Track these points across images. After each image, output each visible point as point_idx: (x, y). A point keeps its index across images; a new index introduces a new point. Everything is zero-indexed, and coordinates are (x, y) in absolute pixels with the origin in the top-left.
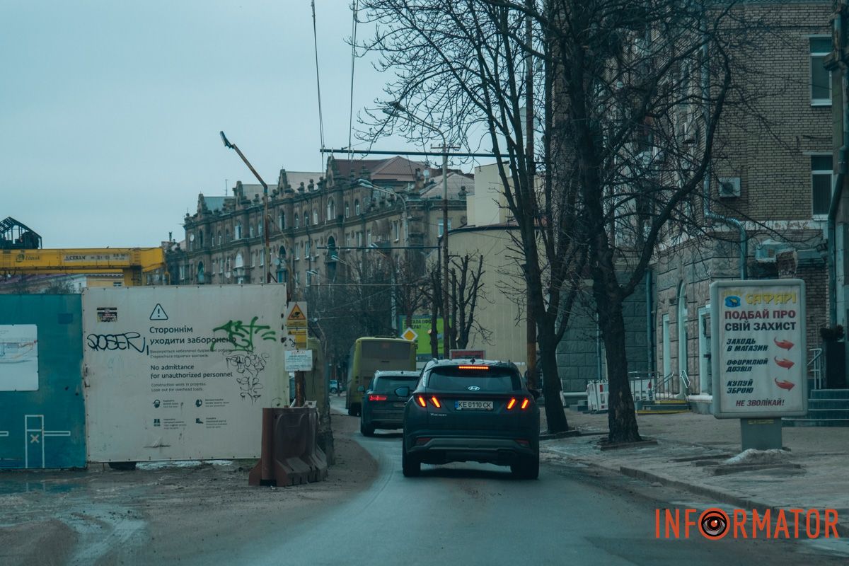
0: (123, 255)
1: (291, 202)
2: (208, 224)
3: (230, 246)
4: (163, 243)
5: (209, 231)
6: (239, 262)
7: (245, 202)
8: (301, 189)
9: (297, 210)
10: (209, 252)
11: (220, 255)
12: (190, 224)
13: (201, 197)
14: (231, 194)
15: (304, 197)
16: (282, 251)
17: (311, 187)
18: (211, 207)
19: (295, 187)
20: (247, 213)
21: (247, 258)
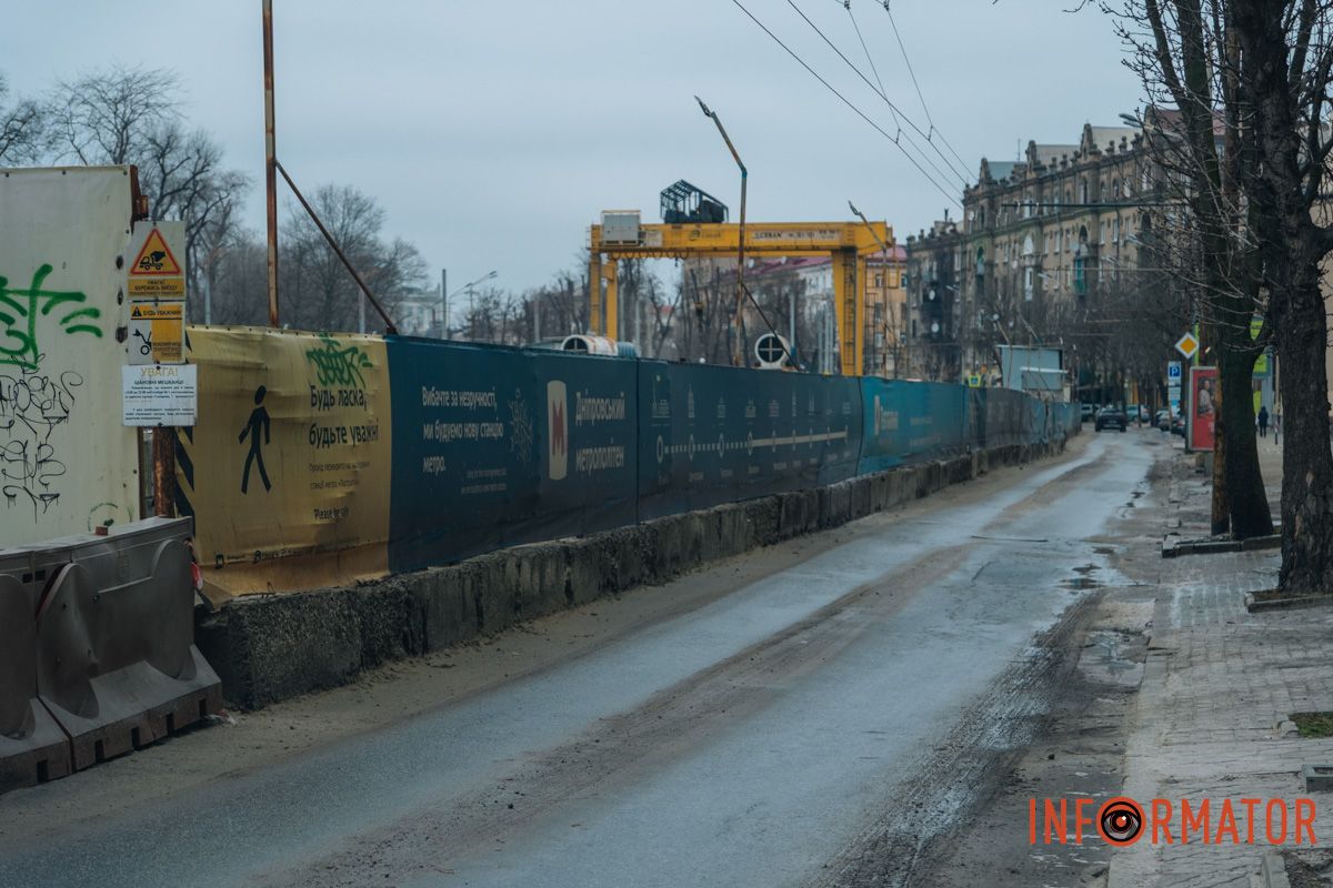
0: (832, 231)
1: (1096, 167)
2: (991, 197)
3: (1017, 227)
4: (936, 223)
5: (992, 206)
6: (1029, 247)
7: (1038, 167)
8: (1110, 150)
9: (1104, 177)
10: (992, 234)
11: (1004, 238)
12: (969, 198)
13: (985, 163)
14: (1024, 159)
15: (1114, 161)
16: (1083, 232)
17: (1123, 147)
18: (996, 176)
19: (1102, 147)
20: (1040, 182)
21: (1039, 242)
